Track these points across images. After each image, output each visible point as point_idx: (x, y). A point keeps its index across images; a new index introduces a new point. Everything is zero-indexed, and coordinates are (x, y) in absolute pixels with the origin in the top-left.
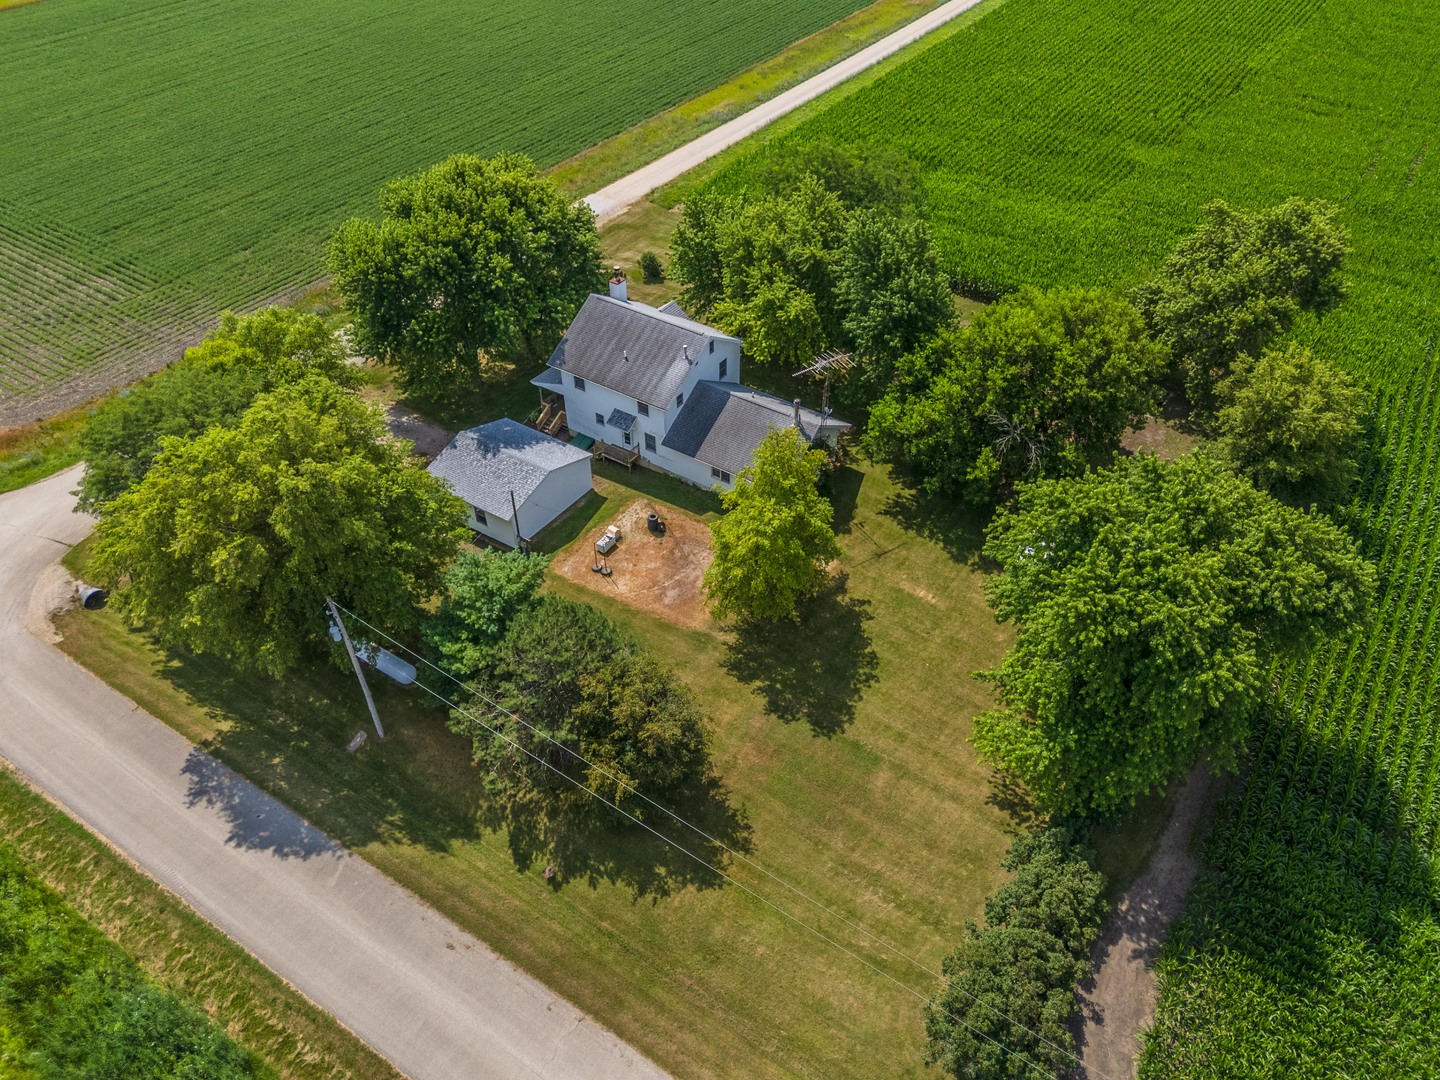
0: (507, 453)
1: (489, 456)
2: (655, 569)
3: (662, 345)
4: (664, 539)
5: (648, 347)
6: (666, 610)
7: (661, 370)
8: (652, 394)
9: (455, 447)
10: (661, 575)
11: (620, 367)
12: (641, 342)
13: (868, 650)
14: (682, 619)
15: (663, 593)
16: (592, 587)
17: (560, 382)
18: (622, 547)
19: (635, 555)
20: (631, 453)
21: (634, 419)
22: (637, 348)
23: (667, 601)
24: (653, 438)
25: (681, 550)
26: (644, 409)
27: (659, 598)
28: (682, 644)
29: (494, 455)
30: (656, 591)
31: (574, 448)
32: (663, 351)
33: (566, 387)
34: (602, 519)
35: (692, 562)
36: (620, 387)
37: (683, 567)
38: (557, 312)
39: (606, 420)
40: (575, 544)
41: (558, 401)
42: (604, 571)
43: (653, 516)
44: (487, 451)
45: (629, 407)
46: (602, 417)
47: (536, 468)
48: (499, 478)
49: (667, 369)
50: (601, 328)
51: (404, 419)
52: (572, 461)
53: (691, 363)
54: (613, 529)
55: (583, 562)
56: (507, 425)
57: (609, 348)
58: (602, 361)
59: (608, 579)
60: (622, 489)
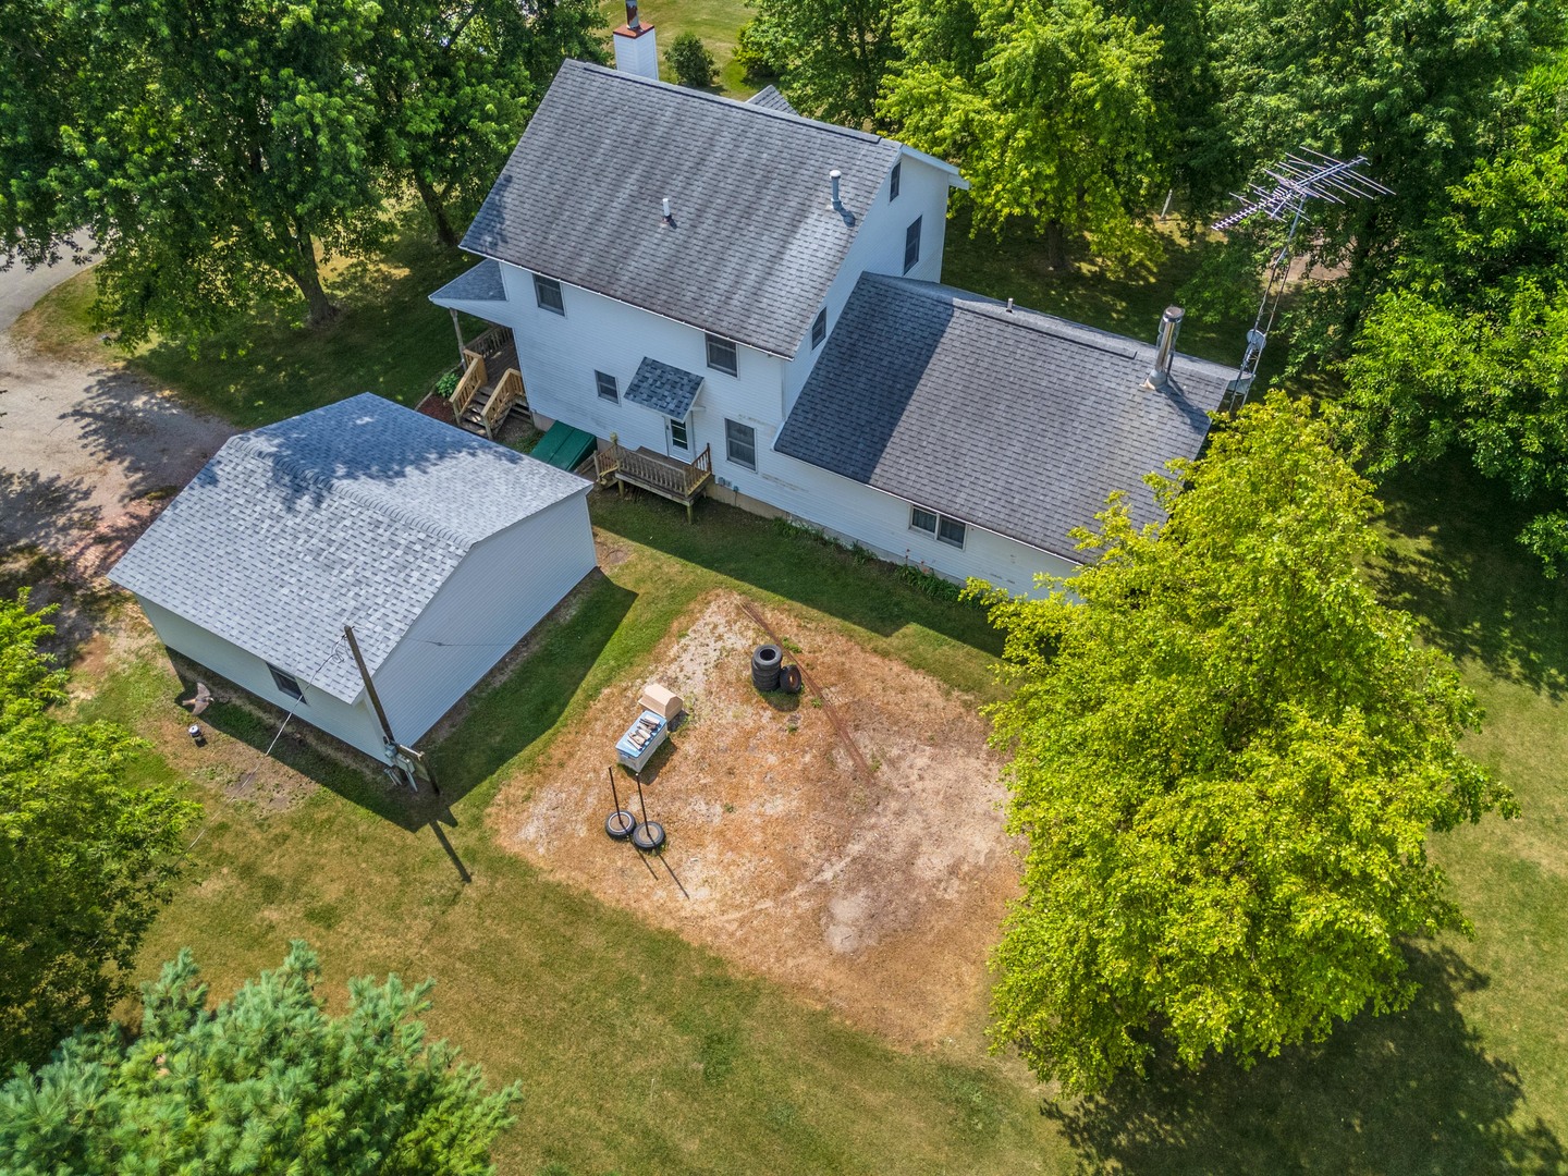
0: (356, 491)
1: (304, 503)
2: (788, 819)
3: (767, 179)
4: (803, 713)
5: (728, 185)
6: (839, 977)
7: (768, 245)
8: (747, 313)
9: (214, 481)
10: (809, 842)
11: (654, 247)
12: (707, 173)
13: (1520, 1121)
14: (896, 1010)
15: (822, 913)
16: (608, 894)
17: (501, 296)
18: (688, 747)
19: (726, 774)
20: (691, 470)
21: (696, 383)
22: (698, 189)
23: (839, 938)
24: (747, 433)
25: (853, 750)
26: (723, 354)
27: (815, 926)
28: (912, 1120)
29: (318, 501)
30: (801, 901)
31: (544, 468)
32: (769, 195)
33: (516, 304)
34: (628, 657)
35: (890, 791)
36: (654, 298)
37: (867, 810)
38: (486, 117)
39: (622, 388)
40: (553, 744)
41: (500, 344)
42: (642, 838)
43: (767, 654)
44: (298, 490)
45: (684, 351)
46: (611, 380)
47: (433, 537)
48: (329, 567)
49: (785, 243)
50: (595, 142)
51: (139, 402)
52: (536, 506)
53: (851, 221)
54: (658, 694)
55: (580, 804)
56: (365, 413)
57: (623, 195)
58: (604, 232)
59: (654, 861)
60: (673, 566)
